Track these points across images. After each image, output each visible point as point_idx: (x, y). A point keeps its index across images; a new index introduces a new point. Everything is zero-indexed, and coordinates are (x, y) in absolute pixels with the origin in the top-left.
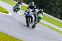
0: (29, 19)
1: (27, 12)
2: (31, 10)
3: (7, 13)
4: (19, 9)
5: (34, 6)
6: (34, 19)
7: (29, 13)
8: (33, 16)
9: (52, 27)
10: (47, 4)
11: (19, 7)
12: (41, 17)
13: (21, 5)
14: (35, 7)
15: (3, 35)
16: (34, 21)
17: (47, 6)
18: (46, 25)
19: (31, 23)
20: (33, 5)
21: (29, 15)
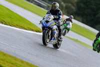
1: (45, 20)
2: (52, 17)
3: (38, 31)
4: (69, 30)
6: (57, 32)
7: (47, 22)
8: (55, 27)
11: (68, 26)
13: (71, 24)
16: (56, 36)
20: (58, 8)
21: (48, 25)
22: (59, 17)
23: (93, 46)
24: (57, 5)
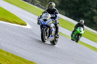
0: (46, 30)
1: (43, 18)
2: (50, 16)
3: (23, 24)
5: (55, 10)
6: (54, 30)
7: (45, 20)
8: (52, 25)
9: (94, 46)
10: (86, 11)
12: (81, 33)
14: (57, 11)
15: (18, 59)
16: (53, 33)
17: (86, 15)
18: (84, 43)
19: (49, 36)
20: (54, 8)
21: (46, 23)
22: (56, 16)
23: (72, 36)
24: (54, 4)
